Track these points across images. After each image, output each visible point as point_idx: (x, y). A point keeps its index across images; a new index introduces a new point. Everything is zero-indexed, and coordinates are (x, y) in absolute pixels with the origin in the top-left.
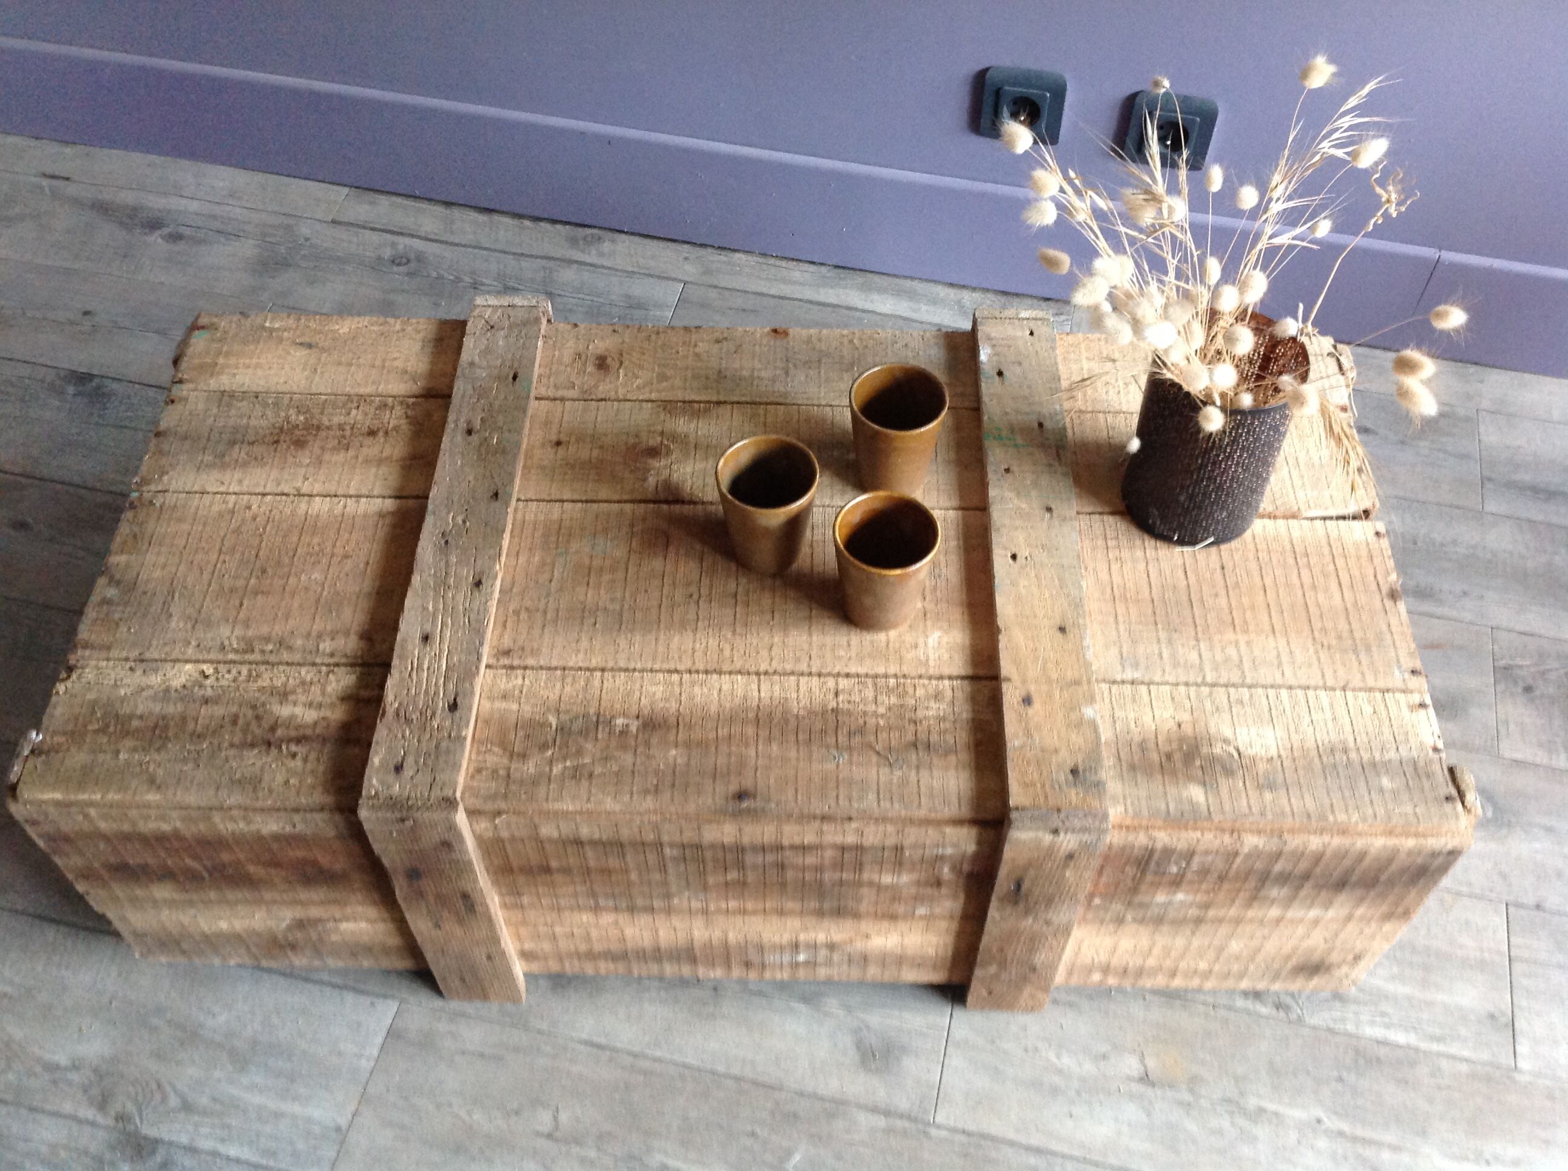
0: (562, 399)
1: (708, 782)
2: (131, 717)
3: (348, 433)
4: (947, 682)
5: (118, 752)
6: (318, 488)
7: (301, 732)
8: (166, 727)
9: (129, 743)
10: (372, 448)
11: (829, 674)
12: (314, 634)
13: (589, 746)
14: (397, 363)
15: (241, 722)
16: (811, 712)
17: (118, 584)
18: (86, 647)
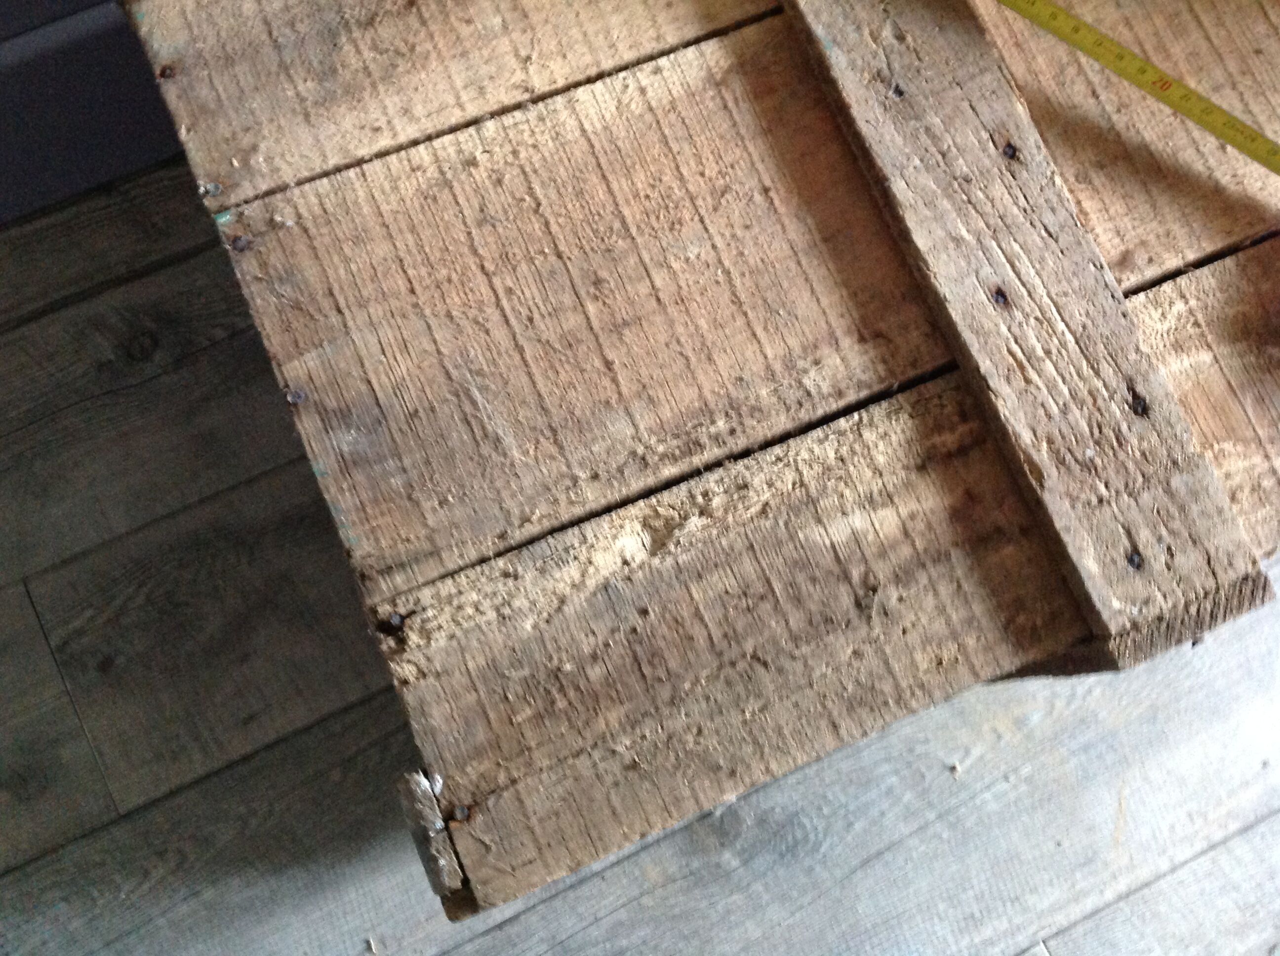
2: (579, 665)
6: (560, 71)
7: (893, 558)
12: (777, 366)
15: (777, 586)
17: (344, 416)
18: (388, 571)
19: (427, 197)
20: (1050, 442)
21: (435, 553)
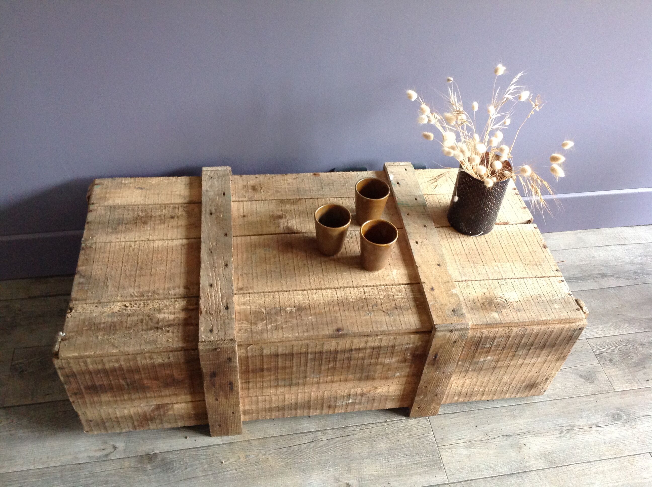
0: (242, 201)
1: (325, 326)
2: (100, 323)
3: (163, 218)
4: (402, 286)
5: (97, 337)
6: (155, 238)
7: (169, 323)
8: (115, 326)
9: (101, 333)
10: (174, 223)
11: (360, 287)
12: (166, 288)
13: (279, 318)
14: (177, 193)
15: (144, 321)
16: (357, 300)
17: (84, 277)
18: (76, 300)
19: (120, 249)
20: (206, 309)
21: (86, 300)
